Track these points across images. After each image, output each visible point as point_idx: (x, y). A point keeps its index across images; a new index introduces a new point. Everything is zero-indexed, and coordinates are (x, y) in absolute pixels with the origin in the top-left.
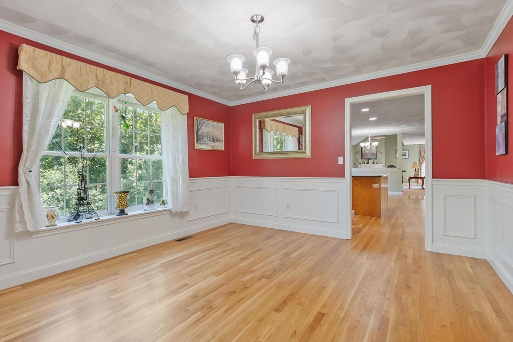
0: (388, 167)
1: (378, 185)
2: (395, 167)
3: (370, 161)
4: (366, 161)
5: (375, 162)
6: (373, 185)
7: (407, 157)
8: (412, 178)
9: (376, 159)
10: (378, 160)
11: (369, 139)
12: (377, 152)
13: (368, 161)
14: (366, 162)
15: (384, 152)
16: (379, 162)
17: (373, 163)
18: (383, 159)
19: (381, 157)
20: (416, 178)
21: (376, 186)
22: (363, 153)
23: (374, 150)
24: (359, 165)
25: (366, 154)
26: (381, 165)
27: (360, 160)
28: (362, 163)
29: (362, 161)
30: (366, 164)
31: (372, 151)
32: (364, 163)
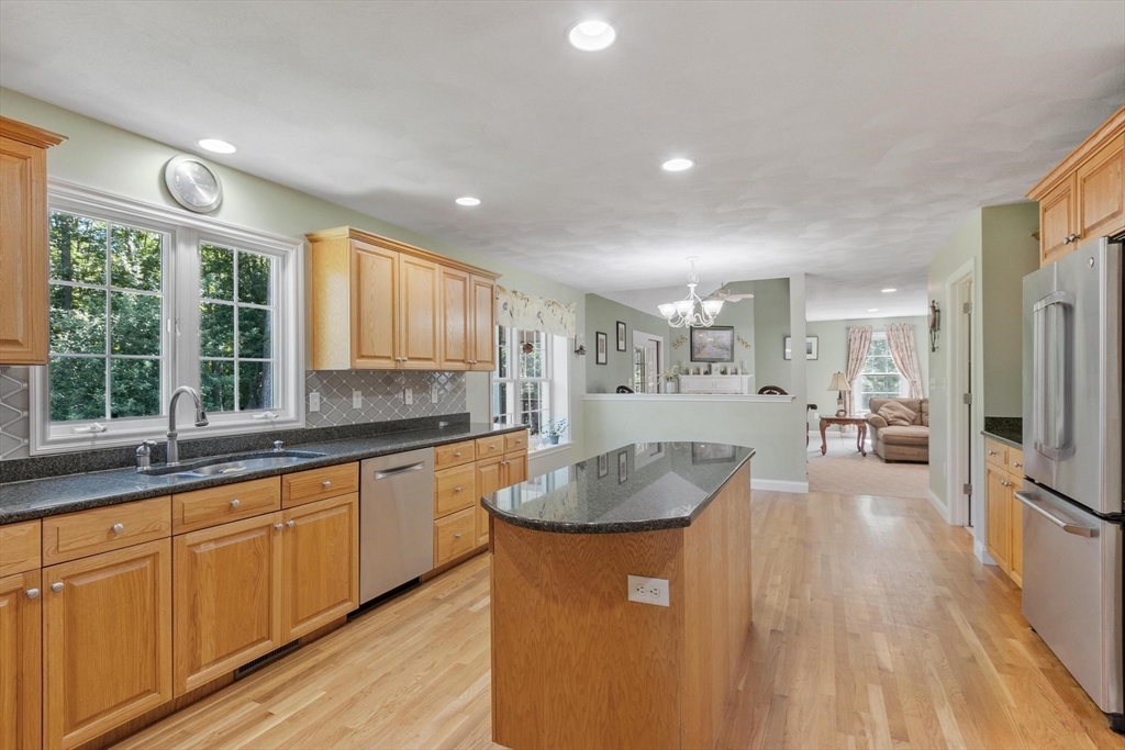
0: (761, 392)
1: (662, 585)
2: (782, 392)
3: (714, 365)
4: (703, 367)
5: (729, 371)
6: (632, 580)
7: (813, 356)
8: (830, 421)
9: (732, 360)
10: (737, 363)
11: (692, 286)
12: (733, 341)
13: (710, 366)
14: (702, 371)
15: (752, 342)
16: (740, 371)
17: (724, 373)
18: (750, 363)
19: (746, 355)
20: (842, 421)
21: (651, 591)
22: (696, 345)
23: (725, 336)
24: (683, 378)
25: (704, 347)
26: (746, 377)
27: (686, 363)
28: (691, 371)
29: (692, 366)
30: (702, 375)
31: (719, 337)
32: (699, 374)
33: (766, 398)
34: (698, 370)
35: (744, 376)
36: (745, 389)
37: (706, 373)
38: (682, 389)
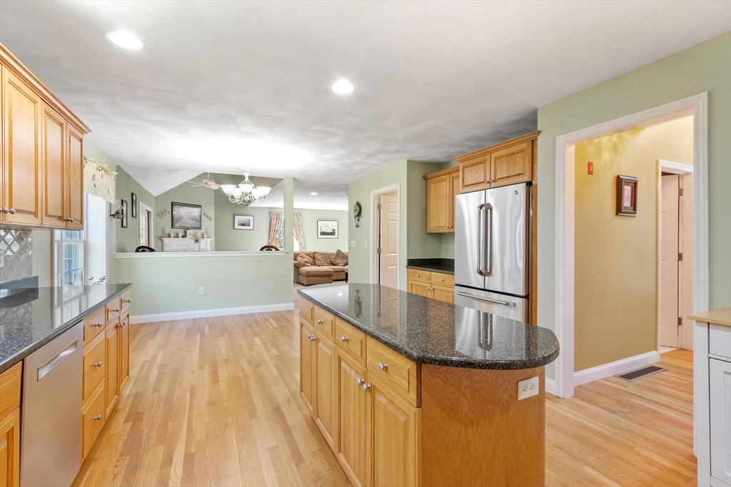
3: (188, 232)
4: (181, 232)
7: (251, 227)
9: (200, 228)
10: (203, 230)
12: (201, 216)
13: (186, 232)
14: (180, 235)
15: (212, 217)
16: (205, 236)
18: (212, 231)
19: (208, 225)
21: (531, 388)
22: (175, 217)
23: (196, 212)
24: (166, 240)
25: (181, 218)
26: (209, 240)
27: (168, 229)
28: (172, 235)
29: (173, 232)
30: (180, 238)
31: (192, 212)
32: (178, 237)
33: (265, 252)
34: (177, 234)
35: (208, 239)
36: (209, 248)
37: (183, 237)
38: (166, 249)
